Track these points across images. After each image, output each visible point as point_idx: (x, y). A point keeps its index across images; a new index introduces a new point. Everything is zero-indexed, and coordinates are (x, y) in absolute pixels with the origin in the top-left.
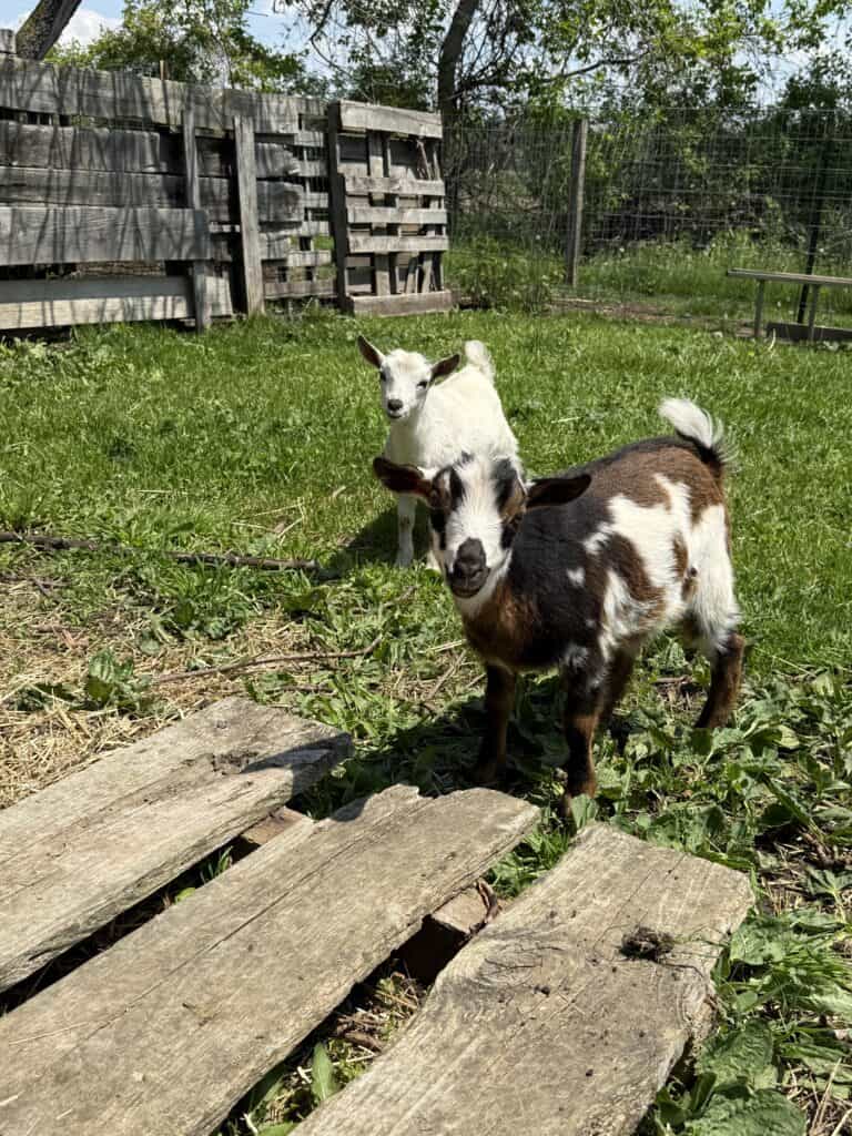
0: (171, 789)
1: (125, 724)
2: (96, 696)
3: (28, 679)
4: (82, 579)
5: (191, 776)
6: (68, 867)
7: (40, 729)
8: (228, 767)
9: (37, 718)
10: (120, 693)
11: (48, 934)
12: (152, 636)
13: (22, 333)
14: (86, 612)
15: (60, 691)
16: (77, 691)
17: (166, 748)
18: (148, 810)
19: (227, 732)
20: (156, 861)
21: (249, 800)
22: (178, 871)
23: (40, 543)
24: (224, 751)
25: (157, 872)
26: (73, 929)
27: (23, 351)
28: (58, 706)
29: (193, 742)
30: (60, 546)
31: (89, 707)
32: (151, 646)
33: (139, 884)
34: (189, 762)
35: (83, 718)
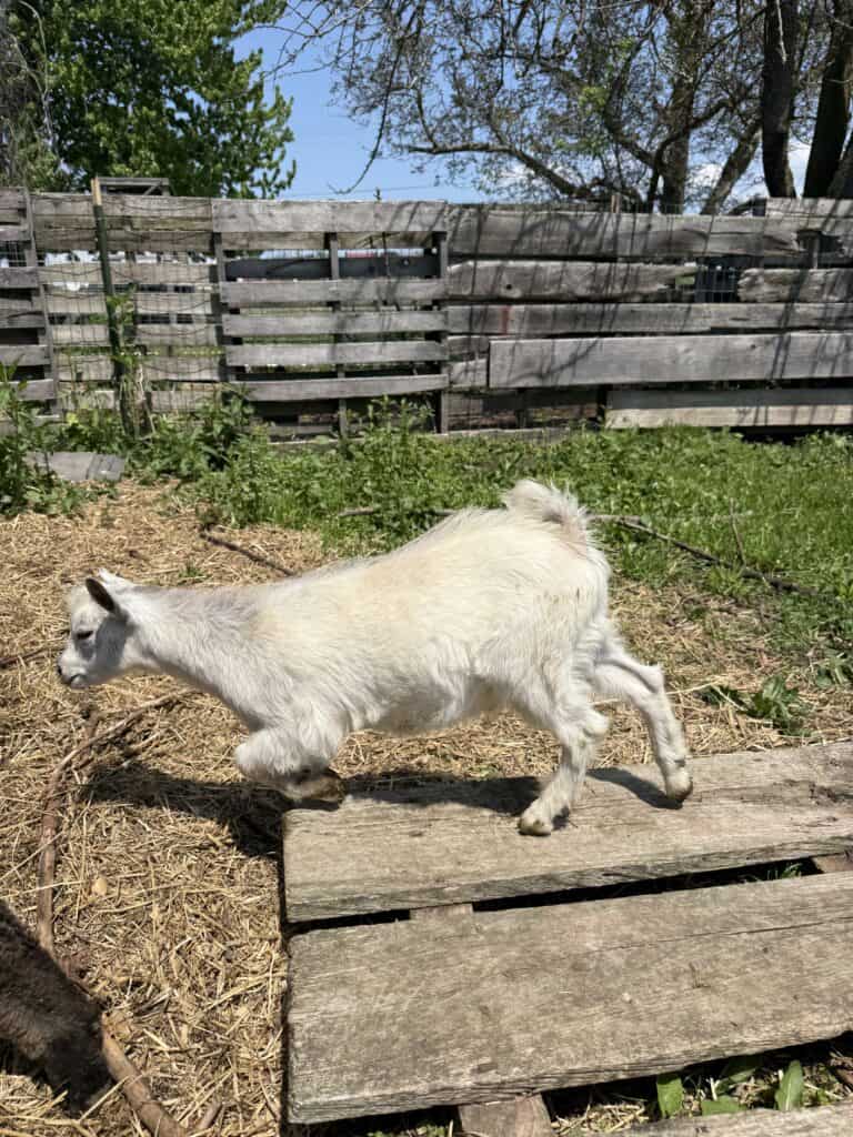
0: (765, 797)
1: (774, 736)
2: (760, 708)
3: (718, 681)
4: (796, 617)
5: (788, 794)
6: (660, 823)
7: (711, 719)
8: (823, 798)
9: (710, 710)
10: (779, 711)
11: (620, 862)
12: (828, 674)
13: (832, 428)
14: (788, 644)
15: (735, 696)
16: (747, 700)
17: (777, 763)
18: (739, 806)
19: (837, 770)
20: (725, 847)
21: (825, 833)
22: (743, 863)
23: (775, 585)
24: (826, 784)
25: (724, 856)
26: (642, 868)
27: (830, 441)
28: (729, 705)
29: (804, 768)
30: (789, 589)
31: (752, 714)
32: (825, 683)
33: (705, 858)
34: (792, 783)
35: (743, 721)
